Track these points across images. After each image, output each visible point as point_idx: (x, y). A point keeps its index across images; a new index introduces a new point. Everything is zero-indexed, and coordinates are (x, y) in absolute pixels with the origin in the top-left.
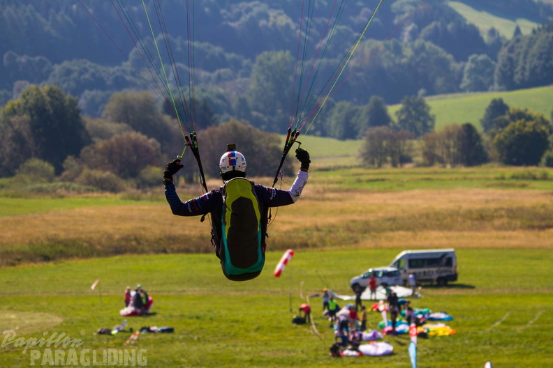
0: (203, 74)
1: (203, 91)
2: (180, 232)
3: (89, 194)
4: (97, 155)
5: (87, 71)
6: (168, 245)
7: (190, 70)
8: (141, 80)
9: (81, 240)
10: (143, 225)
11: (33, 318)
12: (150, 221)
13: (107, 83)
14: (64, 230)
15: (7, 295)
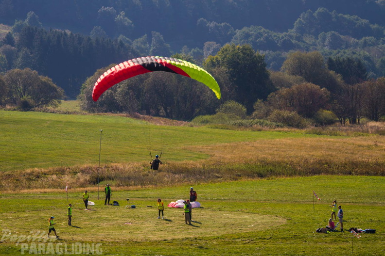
0: (352, 40)
1: (354, 53)
2: (360, 159)
3: (280, 129)
4: (281, 99)
5: (262, 35)
6: (352, 168)
7: (342, 37)
8: (304, 44)
9: (285, 162)
10: (330, 153)
11: (263, 219)
12: (335, 150)
13: (278, 44)
14: (270, 155)
15: (238, 201)
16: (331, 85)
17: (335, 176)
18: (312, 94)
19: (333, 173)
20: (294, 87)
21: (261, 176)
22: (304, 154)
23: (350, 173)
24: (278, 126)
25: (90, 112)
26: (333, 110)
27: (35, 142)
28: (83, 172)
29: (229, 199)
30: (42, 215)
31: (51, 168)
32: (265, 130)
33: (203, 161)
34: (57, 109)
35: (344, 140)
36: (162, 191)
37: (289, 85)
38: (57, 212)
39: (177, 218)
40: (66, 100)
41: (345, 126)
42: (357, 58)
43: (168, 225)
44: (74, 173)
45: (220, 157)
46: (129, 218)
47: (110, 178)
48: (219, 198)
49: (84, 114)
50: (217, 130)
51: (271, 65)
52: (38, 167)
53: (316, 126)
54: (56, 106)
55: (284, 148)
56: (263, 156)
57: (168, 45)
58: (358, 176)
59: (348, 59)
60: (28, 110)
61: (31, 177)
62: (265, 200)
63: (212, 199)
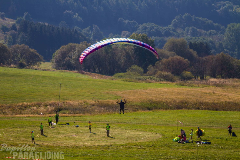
0: (203, 32)
1: (204, 39)
2: (204, 101)
3: (161, 82)
4: (163, 65)
5: (154, 28)
6: (200, 106)
7: (198, 30)
8: (176, 33)
9: (163, 102)
10: (188, 97)
11: (149, 134)
12: (191, 95)
13: (162, 33)
14: (155, 97)
15: (135, 124)
16: (190, 57)
17: (190, 110)
18: (180, 62)
19: (189, 108)
20: (170, 59)
21: (149, 109)
22: (174, 97)
23: (199, 109)
24: (160, 80)
25: (57, 70)
26: (191, 72)
27: (25, 88)
28: (50, 105)
29: (131, 123)
30: (26, 130)
31: (33, 103)
32: (153, 83)
34: (39, 67)
35: (196, 89)
36: (94, 117)
37: (167, 57)
38: (35, 129)
39: (101, 133)
40: (44, 62)
41: (197, 81)
42: (205, 42)
43: (96, 137)
44: (46, 105)
45: (127, 98)
46: (75, 132)
47: (65, 109)
48: (126, 122)
49: (54, 71)
50: (126, 82)
51: (158, 44)
52: (26, 102)
53: (181, 80)
54: (38, 65)
55: (163, 94)
56: (151, 98)
57: (102, 32)
58: (203, 111)
59: (201, 43)
60: (23, 68)
61: (22, 107)
62: (151, 124)
63: (122, 122)
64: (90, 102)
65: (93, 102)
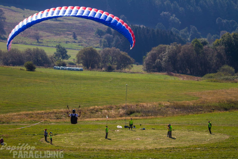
11: (216, 136)
14: (235, 97)
15: (206, 125)
21: (226, 110)
28: (123, 108)
29: (201, 124)
30: (90, 134)
31: (105, 106)
33: (194, 101)
36: (165, 119)
43: (160, 140)
44: (118, 108)
45: (205, 99)
46: (139, 135)
47: (138, 112)
48: (196, 123)
52: (98, 105)
56: (230, 98)
57: (199, 33)
61: (93, 111)
62: (222, 125)
63: (192, 124)
64: (164, 104)
65: (168, 104)
